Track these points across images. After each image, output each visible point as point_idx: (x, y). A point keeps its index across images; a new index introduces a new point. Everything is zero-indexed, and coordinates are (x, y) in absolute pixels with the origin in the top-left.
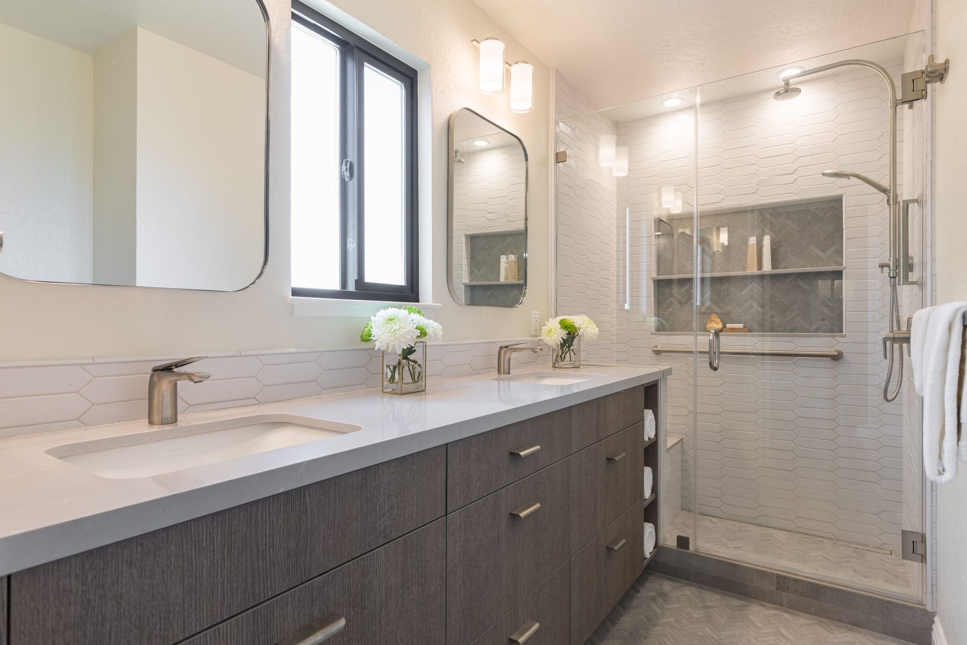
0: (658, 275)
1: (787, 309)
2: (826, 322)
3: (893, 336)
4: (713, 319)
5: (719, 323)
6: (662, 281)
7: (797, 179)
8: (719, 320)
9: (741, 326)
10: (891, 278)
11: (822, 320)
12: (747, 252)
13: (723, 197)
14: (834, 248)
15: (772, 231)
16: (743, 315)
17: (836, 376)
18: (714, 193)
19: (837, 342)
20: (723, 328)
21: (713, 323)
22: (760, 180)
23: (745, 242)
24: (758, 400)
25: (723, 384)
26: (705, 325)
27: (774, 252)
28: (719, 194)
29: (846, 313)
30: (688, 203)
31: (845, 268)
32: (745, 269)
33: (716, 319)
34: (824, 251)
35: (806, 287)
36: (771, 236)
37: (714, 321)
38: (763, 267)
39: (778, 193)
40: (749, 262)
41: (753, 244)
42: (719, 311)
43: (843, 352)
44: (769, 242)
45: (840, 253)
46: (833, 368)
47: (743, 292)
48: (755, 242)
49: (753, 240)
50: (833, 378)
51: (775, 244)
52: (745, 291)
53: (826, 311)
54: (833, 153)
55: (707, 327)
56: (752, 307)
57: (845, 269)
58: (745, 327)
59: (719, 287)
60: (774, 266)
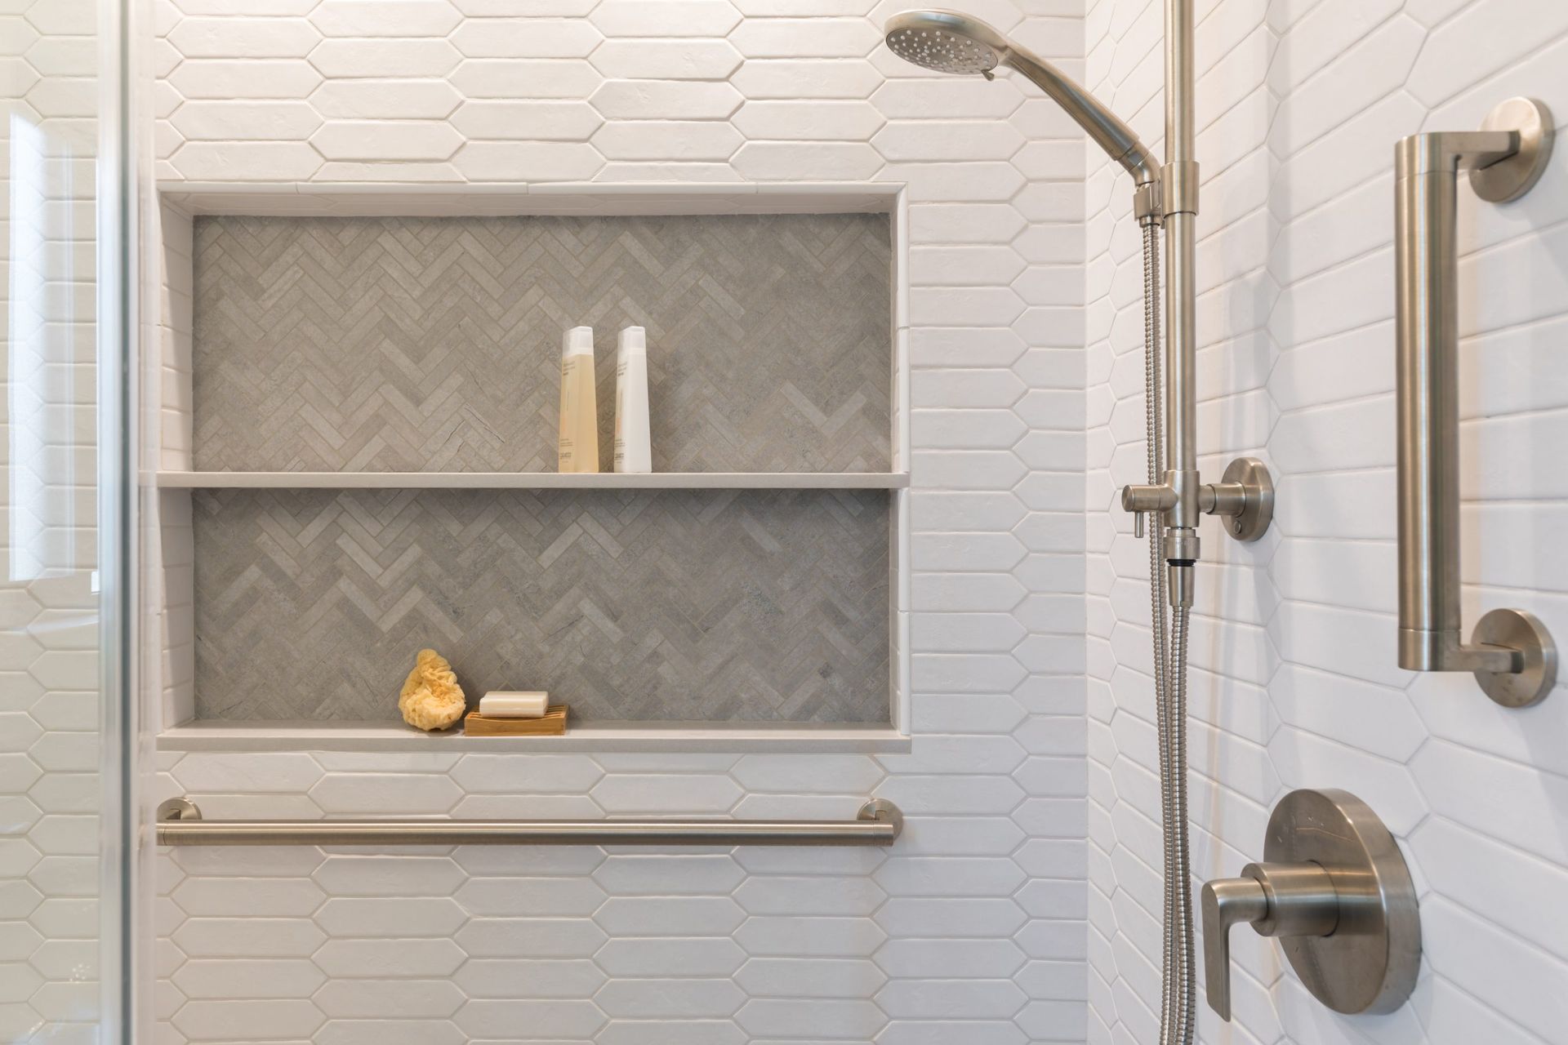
0: (195, 469)
1: (706, 631)
2: (836, 681)
3: (1261, 897)
4: (427, 673)
5: (449, 691)
6: (213, 492)
7: (742, 103)
8: (453, 677)
9: (533, 702)
10: (1173, 562)
11: (825, 673)
12: (559, 391)
13: (464, 139)
14: (858, 401)
15: (650, 313)
16: (546, 649)
17: (881, 906)
18: (422, 114)
19: (881, 772)
20: (465, 713)
21: (427, 691)
22: (608, 85)
23: (553, 347)
24: (606, 1022)
25: (467, 960)
26: (396, 692)
27: (658, 396)
28: (441, 123)
29: (910, 659)
30: (310, 144)
31: (906, 480)
32: (551, 461)
33: (437, 673)
34: (827, 408)
35: (770, 544)
36: (648, 335)
37: (431, 683)
38: (620, 456)
39: (678, 155)
40: (568, 429)
41: (582, 357)
42: (455, 634)
43: (902, 809)
44: (642, 352)
45: (881, 417)
46: (870, 875)
47: (546, 553)
48: (590, 351)
49: (580, 342)
50: (871, 915)
51: (662, 367)
52: (553, 552)
53: (835, 636)
54: (862, 20)
55: (401, 705)
56: (580, 617)
57: (908, 485)
58: (551, 708)
59: (454, 528)
60: (661, 457)
